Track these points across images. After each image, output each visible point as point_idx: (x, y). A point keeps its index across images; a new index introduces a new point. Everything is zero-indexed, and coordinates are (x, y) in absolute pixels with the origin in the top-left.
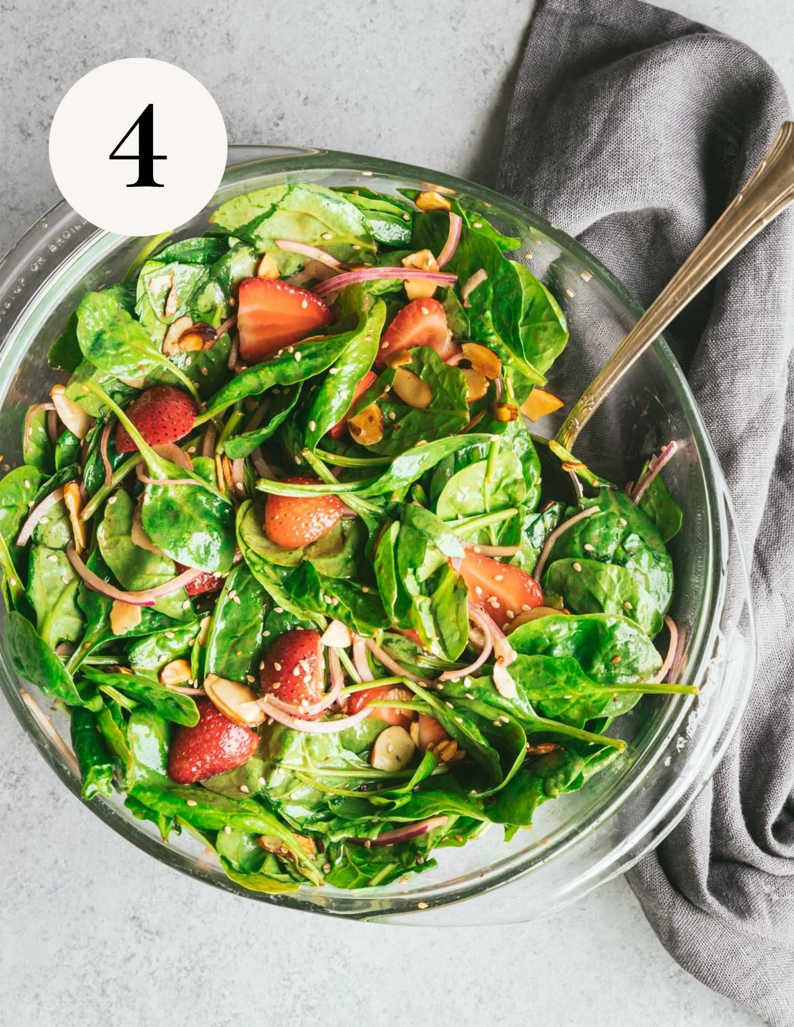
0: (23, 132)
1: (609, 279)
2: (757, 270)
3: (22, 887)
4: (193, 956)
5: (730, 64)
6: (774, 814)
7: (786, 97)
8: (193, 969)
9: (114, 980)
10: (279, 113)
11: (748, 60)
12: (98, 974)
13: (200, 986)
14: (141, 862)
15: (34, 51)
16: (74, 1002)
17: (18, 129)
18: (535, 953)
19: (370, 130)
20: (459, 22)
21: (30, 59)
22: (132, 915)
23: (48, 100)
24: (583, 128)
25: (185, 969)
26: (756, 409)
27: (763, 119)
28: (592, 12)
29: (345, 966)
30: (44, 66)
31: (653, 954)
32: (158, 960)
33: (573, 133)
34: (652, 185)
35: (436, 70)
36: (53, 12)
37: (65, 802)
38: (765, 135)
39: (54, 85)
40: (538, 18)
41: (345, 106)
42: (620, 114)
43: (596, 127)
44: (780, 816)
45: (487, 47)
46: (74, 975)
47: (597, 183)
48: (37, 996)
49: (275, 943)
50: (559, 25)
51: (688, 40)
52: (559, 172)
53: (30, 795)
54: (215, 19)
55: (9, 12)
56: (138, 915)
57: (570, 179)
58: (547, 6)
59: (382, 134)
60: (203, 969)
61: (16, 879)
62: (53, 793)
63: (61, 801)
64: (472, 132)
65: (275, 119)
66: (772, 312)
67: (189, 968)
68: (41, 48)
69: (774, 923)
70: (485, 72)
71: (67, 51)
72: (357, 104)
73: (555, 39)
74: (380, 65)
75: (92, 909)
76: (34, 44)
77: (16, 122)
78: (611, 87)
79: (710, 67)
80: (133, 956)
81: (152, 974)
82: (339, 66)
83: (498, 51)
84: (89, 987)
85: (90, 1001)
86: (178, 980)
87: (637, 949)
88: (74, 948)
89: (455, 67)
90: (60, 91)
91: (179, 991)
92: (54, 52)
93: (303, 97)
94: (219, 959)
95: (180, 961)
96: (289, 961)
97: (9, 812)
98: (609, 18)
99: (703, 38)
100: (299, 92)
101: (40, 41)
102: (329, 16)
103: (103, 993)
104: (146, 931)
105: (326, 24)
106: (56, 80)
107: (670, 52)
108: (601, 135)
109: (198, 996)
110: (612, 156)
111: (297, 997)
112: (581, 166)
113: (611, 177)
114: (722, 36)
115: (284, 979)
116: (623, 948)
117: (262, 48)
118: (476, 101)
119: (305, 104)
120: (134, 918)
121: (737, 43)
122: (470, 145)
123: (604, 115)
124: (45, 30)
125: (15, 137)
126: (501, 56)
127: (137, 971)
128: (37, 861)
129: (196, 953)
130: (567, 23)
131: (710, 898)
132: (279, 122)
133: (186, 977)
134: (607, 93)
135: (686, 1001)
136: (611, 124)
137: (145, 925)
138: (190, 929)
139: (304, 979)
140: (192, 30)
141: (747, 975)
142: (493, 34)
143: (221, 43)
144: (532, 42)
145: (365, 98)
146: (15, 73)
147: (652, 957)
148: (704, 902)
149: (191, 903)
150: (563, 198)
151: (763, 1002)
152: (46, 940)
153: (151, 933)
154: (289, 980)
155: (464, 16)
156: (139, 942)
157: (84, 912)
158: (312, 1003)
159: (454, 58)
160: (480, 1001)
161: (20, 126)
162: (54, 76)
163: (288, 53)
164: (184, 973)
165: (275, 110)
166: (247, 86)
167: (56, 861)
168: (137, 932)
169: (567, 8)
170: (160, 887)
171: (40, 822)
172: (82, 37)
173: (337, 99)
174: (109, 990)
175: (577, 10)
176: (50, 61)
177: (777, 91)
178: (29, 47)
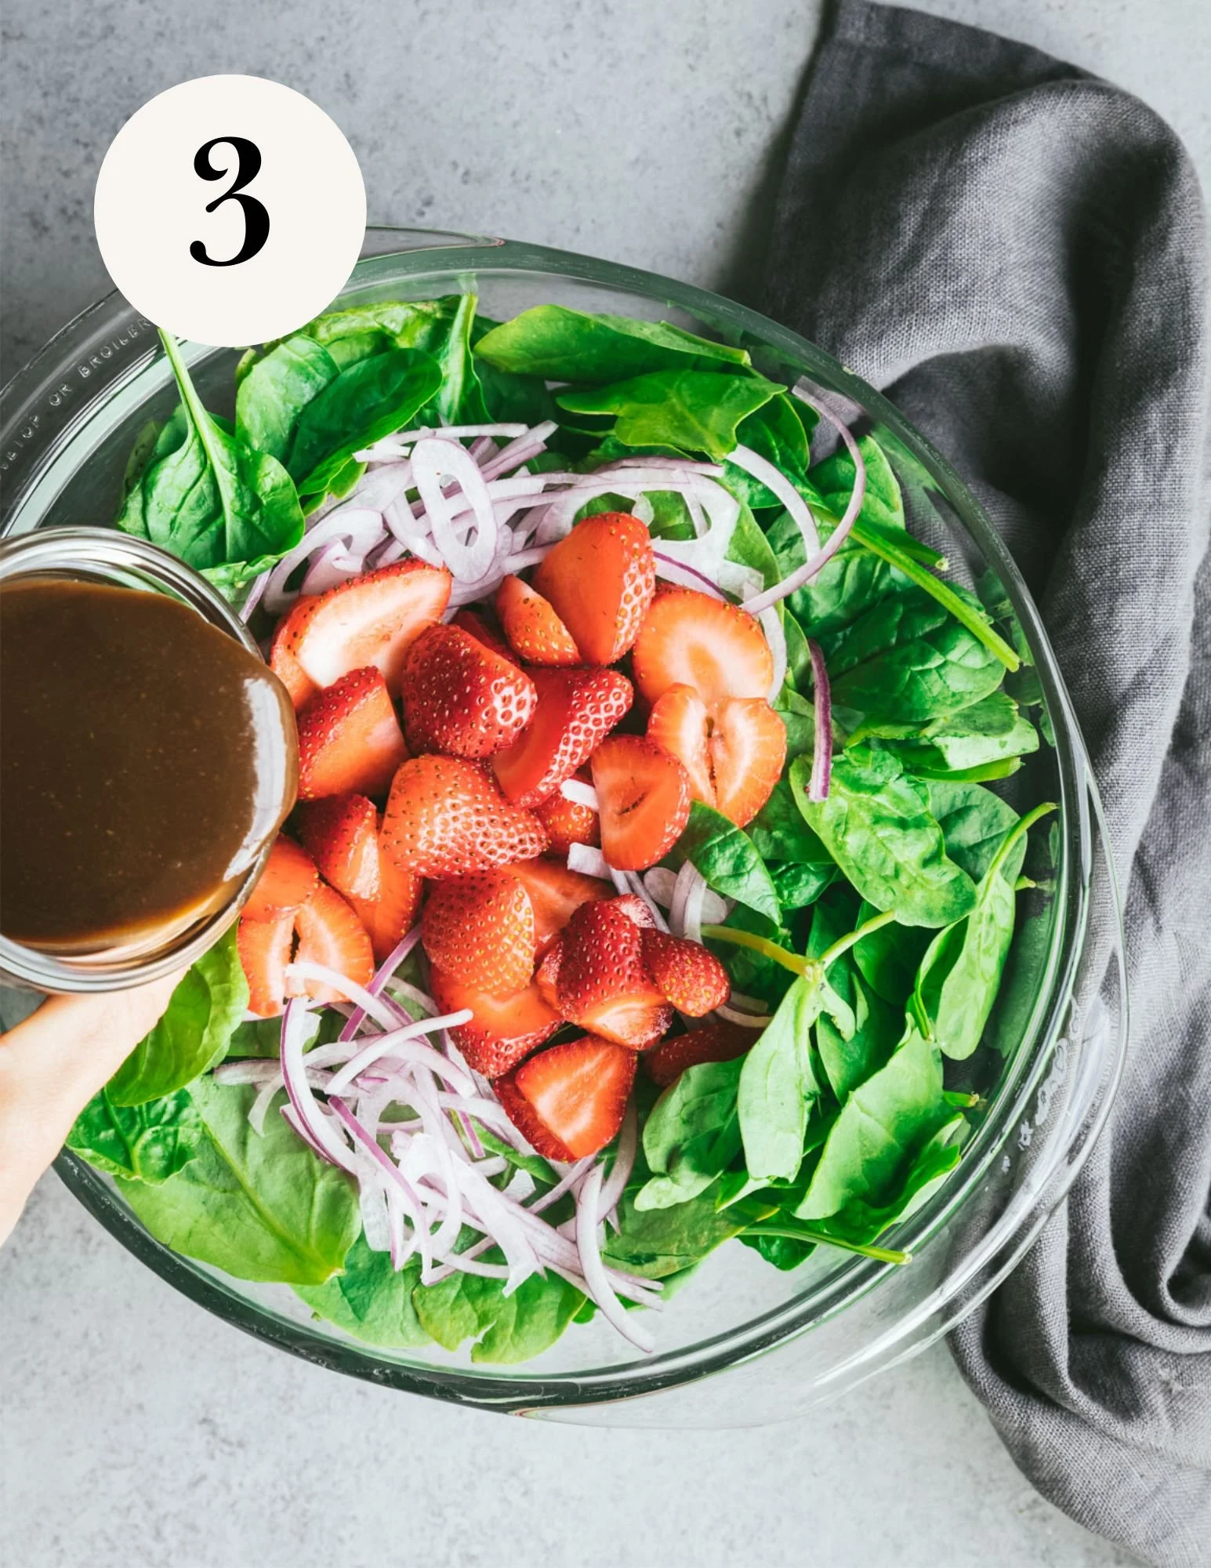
0: (35, 224)
1: (927, 453)
2: (1149, 443)
3: (34, 1374)
4: (293, 1478)
5: (1114, 127)
6: (1170, 1264)
7: (1196, 181)
8: (293, 1498)
9: (175, 1516)
10: (424, 196)
11: (1142, 123)
12: (150, 1505)
13: (305, 1525)
14: (216, 1335)
15: (52, 101)
16: (113, 1549)
17: (27, 220)
18: (815, 1475)
19: (562, 222)
20: (698, 57)
21: (46, 114)
22: (202, 1416)
23: (74, 176)
24: (891, 224)
25: (283, 1498)
26: (1149, 652)
27: (1162, 212)
28: (905, 46)
29: (525, 1493)
30: (67, 125)
31: (995, 1476)
32: (241, 1485)
33: (875, 231)
34: (996, 312)
35: (664, 129)
36: (82, 42)
37: (99, 1244)
38: (1164, 238)
39: (82, 153)
40: (824, 54)
41: (525, 185)
42: (948, 203)
43: (910, 225)
44: (1179, 1266)
45: (740, 95)
46: (114, 1508)
47: (911, 307)
48: (56, 1540)
49: (419, 1459)
50: (854, 66)
51: (1050, 91)
52: (854, 290)
53: (47, 1233)
54: (328, 53)
55: (15, 43)
56: (211, 1417)
57: (871, 301)
58: (838, 36)
59: (582, 228)
60: (309, 1498)
61: (25, 1361)
62: (81, 1231)
63: (94, 1243)
64: (719, 225)
65: (419, 205)
66: (1170, 507)
67: (288, 1497)
68: (64, 97)
69: (1175, 1427)
70: (738, 133)
71: (102, 100)
72: (543, 182)
73: (850, 86)
74: (578, 122)
75: (140, 1407)
76: (53, 90)
77: (24, 210)
78: (934, 160)
79: (1082, 132)
80: (203, 1478)
81: (233, 1505)
82: (515, 124)
83: (757, 101)
84: (137, 1526)
85: (138, 1548)
86: (273, 1514)
87: (970, 1468)
88: (114, 1467)
89: (692, 125)
90: (94, 162)
91: (272, 1531)
92: (82, 104)
93: (461, 171)
94: (334, 1484)
95: (274, 1486)
96: (440, 1487)
97: (14, 1261)
98: (931, 54)
99: (1074, 87)
100: (455, 165)
101: (61, 86)
102: (501, 48)
103: (158, 1535)
104: (224, 1441)
105: (496, 59)
106: (86, 145)
107: (1024, 108)
108: (918, 234)
109: (302, 1540)
110: (935, 266)
111: (452, 1541)
112: (888, 281)
113: (934, 298)
114: (1103, 84)
115: (433, 1514)
116: (948, 1466)
117: (399, 97)
118: (725, 177)
119: (465, 182)
120: (205, 1421)
121: (1126, 97)
122: (716, 244)
123: (923, 204)
124: (68, 69)
125: (23, 232)
126: (762, 108)
127: (209, 1503)
128: (57, 1334)
129: (299, 1475)
130: (868, 61)
131: (1074, 1392)
132: (426, 209)
133: (284, 1511)
134: (928, 171)
135: (1044, 1547)
136: (936, 218)
137: (222, 1432)
138: (290, 1437)
139: (463, 1515)
140: (292, 70)
141: (1139, 1508)
142: (749, 76)
143: (338, 90)
144: (814, 91)
145: (556, 172)
146: (23, 135)
147: (991, 1480)
148: (1066, 1397)
149: (292, 1397)
150: (862, 329)
151: (1163, 1547)
152: (70, 1454)
153: (230, 1444)
154: (440, 1515)
155: (706, 48)
156: (212, 1457)
157: (128, 1412)
158: (476, 1550)
159: (691, 113)
160: (731, 1546)
161: (31, 215)
162: (83, 140)
163: (438, 105)
164: (280, 1505)
165: (419, 192)
166: (377, 155)
167: (86, 1335)
168: (208, 1442)
169: (867, 39)
170: (244, 1373)
171: (62, 1275)
172: (125, 80)
173: (513, 174)
174: (167, 1530)
175: (881, 42)
176: (76, 117)
177: (1185, 170)
178: (45, 94)
